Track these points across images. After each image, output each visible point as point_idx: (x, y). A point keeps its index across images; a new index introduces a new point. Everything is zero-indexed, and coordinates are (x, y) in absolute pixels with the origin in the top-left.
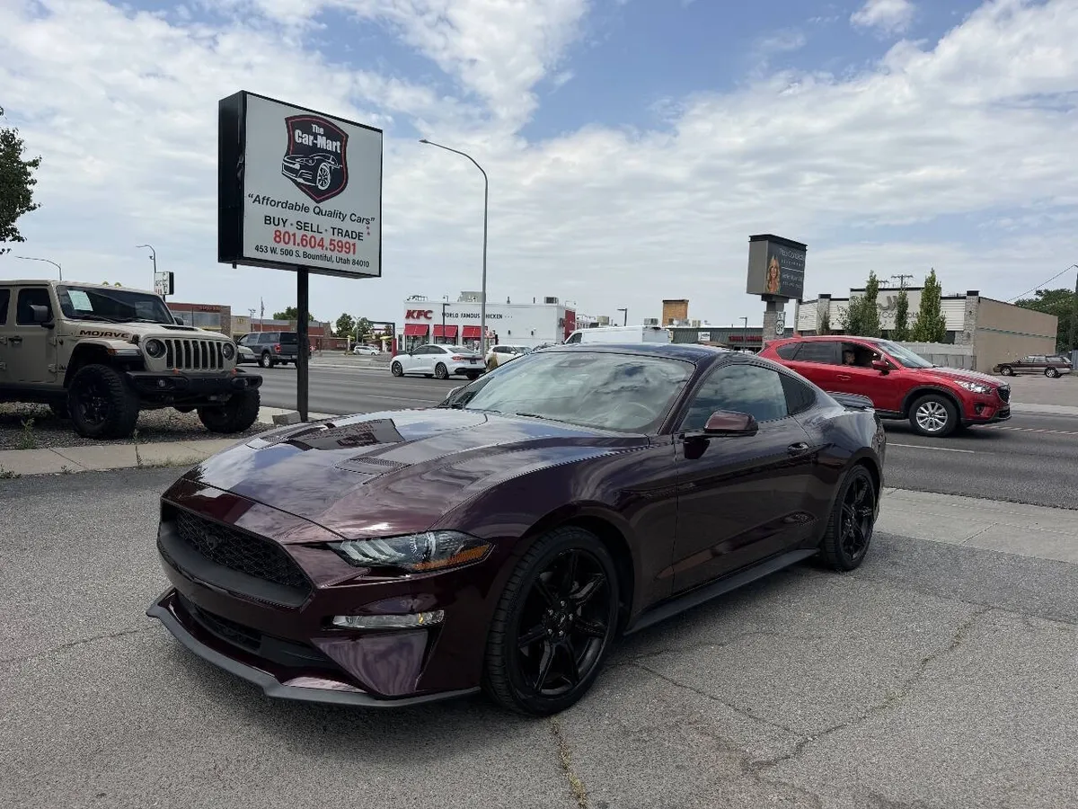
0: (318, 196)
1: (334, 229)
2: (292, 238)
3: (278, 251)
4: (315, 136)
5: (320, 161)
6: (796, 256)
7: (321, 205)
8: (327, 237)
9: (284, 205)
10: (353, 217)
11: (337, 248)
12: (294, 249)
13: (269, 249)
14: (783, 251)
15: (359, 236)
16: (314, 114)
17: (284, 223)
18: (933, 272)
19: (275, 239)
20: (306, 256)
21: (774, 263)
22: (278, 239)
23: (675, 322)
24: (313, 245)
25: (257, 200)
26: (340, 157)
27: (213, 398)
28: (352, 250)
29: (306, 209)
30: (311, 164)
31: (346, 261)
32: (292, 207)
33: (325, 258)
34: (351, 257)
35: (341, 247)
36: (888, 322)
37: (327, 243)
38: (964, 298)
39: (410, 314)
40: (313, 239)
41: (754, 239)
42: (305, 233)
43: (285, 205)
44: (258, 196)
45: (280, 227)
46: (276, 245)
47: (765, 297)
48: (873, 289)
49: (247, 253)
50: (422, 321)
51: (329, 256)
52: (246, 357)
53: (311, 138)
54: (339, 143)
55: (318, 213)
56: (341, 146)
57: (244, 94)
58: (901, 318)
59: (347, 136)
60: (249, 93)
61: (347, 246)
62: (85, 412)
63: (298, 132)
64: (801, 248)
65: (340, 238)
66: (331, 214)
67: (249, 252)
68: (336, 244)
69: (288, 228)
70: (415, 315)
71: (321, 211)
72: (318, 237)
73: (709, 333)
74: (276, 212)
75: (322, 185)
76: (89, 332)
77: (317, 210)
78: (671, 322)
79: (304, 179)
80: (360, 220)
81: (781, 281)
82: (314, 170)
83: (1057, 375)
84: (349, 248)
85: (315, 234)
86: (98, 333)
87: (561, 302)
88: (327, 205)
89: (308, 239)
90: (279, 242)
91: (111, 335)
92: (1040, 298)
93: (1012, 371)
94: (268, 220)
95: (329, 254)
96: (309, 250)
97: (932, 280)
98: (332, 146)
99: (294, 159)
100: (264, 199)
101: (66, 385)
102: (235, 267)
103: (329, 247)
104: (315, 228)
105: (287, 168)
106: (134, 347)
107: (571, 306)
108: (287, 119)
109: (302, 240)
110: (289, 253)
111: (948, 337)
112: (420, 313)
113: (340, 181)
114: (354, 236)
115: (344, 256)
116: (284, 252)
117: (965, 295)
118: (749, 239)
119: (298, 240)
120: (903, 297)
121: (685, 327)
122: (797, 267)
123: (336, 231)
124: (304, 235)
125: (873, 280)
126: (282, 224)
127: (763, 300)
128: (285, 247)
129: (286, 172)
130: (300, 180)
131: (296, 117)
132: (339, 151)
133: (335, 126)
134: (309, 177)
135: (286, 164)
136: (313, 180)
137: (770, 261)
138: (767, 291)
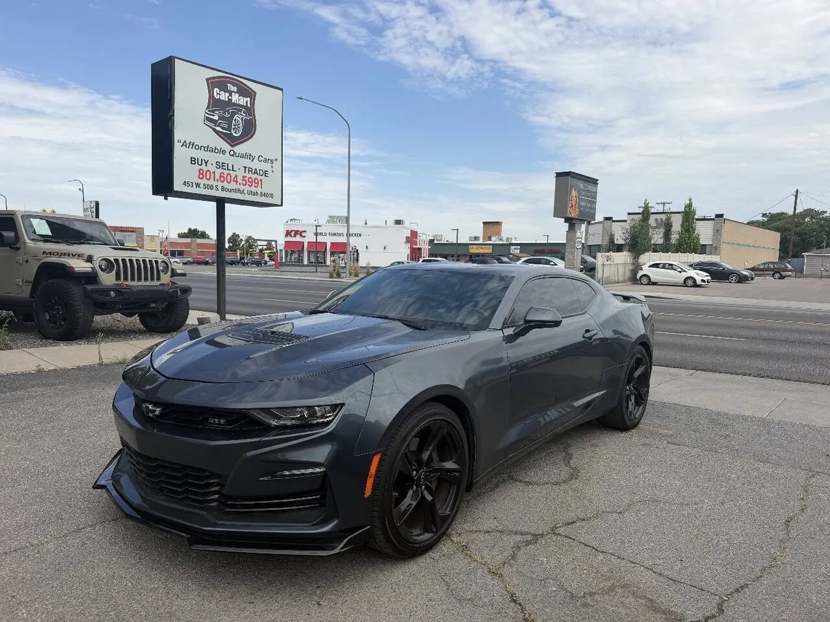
0: (233, 141)
1: (245, 167)
2: (212, 175)
3: (202, 186)
4: (231, 93)
5: (234, 114)
6: (591, 187)
7: (235, 149)
8: (240, 174)
10: (261, 159)
11: (248, 183)
12: (214, 184)
13: (194, 185)
14: (581, 184)
15: (265, 173)
16: (228, 75)
17: (206, 163)
18: (690, 200)
20: (223, 189)
22: (201, 176)
23: (493, 239)
24: (229, 181)
25: (184, 144)
26: (250, 110)
27: (153, 305)
28: (260, 184)
29: (223, 152)
30: (227, 115)
31: (256, 194)
32: (212, 150)
33: (238, 191)
34: (259, 190)
35: (252, 182)
36: (657, 238)
37: (240, 180)
38: (713, 219)
39: (288, 233)
40: (229, 176)
41: (559, 175)
42: (224, 171)
43: (207, 149)
44: (185, 142)
45: (203, 167)
46: (199, 181)
48: (646, 213)
49: (176, 188)
50: (298, 238)
51: (241, 189)
52: (179, 271)
53: (227, 94)
54: (249, 99)
55: (233, 155)
56: (250, 101)
57: (173, 58)
58: (667, 235)
59: (255, 93)
60: (177, 58)
61: (256, 181)
62: (48, 318)
64: (594, 182)
65: (250, 175)
66: (243, 156)
67: (178, 186)
68: (247, 179)
69: (209, 167)
70: (293, 234)
71: (235, 153)
72: (233, 174)
73: (519, 247)
74: (200, 154)
75: (236, 133)
76: (50, 253)
77: (232, 153)
78: (490, 239)
79: (223, 128)
80: (266, 161)
82: (230, 120)
83: (782, 277)
84: (258, 183)
85: (231, 172)
86: (58, 254)
87: (407, 224)
88: (239, 149)
89: (225, 176)
90: (202, 178)
91: (69, 255)
92: (765, 219)
94: (193, 161)
95: (242, 188)
96: (225, 185)
97: (689, 206)
98: (243, 101)
99: (213, 111)
100: (190, 144)
101: (32, 296)
102: (166, 199)
103: (241, 182)
104: (230, 167)
105: (208, 119)
106: (89, 265)
107: (415, 228)
108: (207, 80)
109: (220, 177)
110: (211, 187)
111: (703, 250)
112: (296, 232)
113: (249, 129)
114: (261, 174)
115: (253, 189)
116: (206, 187)
117: (713, 217)
118: (555, 175)
119: (217, 177)
120: (668, 219)
121: (501, 242)
122: (591, 197)
123: (247, 169)
124: (222, 173)
125: (646, 206)
126: (204, 164)
127: (565, 222)
128: (207, 182)
129: (207, 122)
130: (218, 129)
131: (214, 78)
132: (249, 105)
133: (246, 85)
134: (226, 126)
135: (207, 116)
136: (229, 129)
137: (571, 192)
138: (569, 215)
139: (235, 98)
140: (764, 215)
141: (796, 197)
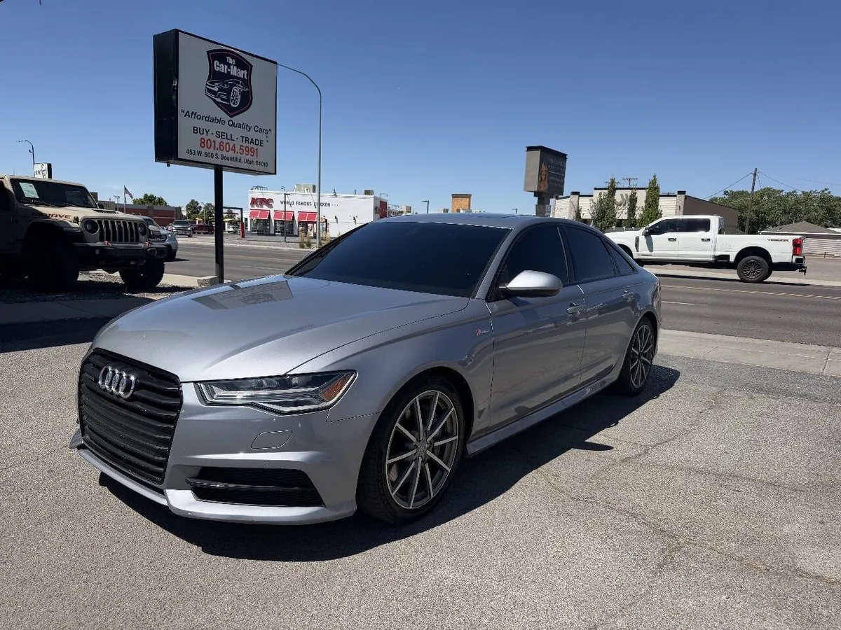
0: (232, 112)
1: (242, 137)
2: (213, 144)
3: (203, 154)
4: (229, 65)
5: (232, 86)
6: (560, 162)
7: (233, 119)
9: (207, 119)
10: (256, 129)
11: (245, 152)
12: (214, 152)
13: (196, 153)
14: (550, 159)
15: (261, 143)
16: (226, 48)
17: (207, 132)
18: (655, 177)
19: (200, 145)
20: (223, 157)
21: (544, 167)
22: (203, 145)
23: (462, 211)
24: (228, 150)
25: (187, 114)
26: (247, 82)
28: (255, 154)
29: (223, 122)
30: (226, 87)
31: (251, 162)
32: (213, 120)
33: (236, 159)
34: (255, 159)
35: (248, 150)
36: (622, 214)
37: (237, 148)
38: (675, 196)
39: (254, 201)
40: (228, 145)
41: (530, 149)
42: (222, 140)
43: (209, 119)
44: (188, 112)
45: (204, 136)
46: (201, 149)
48: (612, 189)
49: (180, 156)
51: (239, 158)
53: (226, 67)
54: (246, 72)
55: (231, 126)
56: (247, 74)
57: (177, 31)
58: (632, 211)
59: (252, 66)
60: (181, 31)
61: (252, 150)
63: (216, 62)
64: (563, 157)
65: (247, 144)
66: (240, 126)
67: (182, 154)
68: (244, 148)
69: (210, 136)
70: (259, 202)
71: (233, 124)
72: (232, 143)
74: (202, 124)
75: (234, 104)
77: (231, 123)
78: (458, 211)
79: (222, 99)
80: (261, 131)
81: (549, 182)
82: (228, 92)
84: (254, 152)
85: (230, 141)
87: (376, 194)
88: (237, 119)
89: (224, 145)
90: (203, 147)
92: (726, 197)
94: (196, 130)
95: (239, 156)
96: (224, 153)
97: (654, 182)
98: (242, 74)
99: (213, 83)
100: (192, 114)
101: (23, 253)
102: (168, 165)
104: (229, 137)
105: (211, 91)
108: (208, 52)
109: (220, 145)
110: (211, 155)
112: (263, 201)
113: (247, 100)
114: (257, 143)
115: (249, 158)
116: (207, 155)
117: (676, 193)
118: (526, 149)
119: (217, 146)
120: (635, 194)
122: (560, 172)
123: (244, 139)
124: (221, 142)
125: (613, 182)
126: (205, 133)
127: (535, 196)
128: (208, 151)
129: (208, 94)
130: (218, 100)
131: (215, 50)
132: (246, 78)
134: (225, 97)
135: (208, 87)
136: (228, 100)
137: (541, 167)
138: (539, 189)
139: (234, 71)
140: (726, 193)
141: (755, 175)
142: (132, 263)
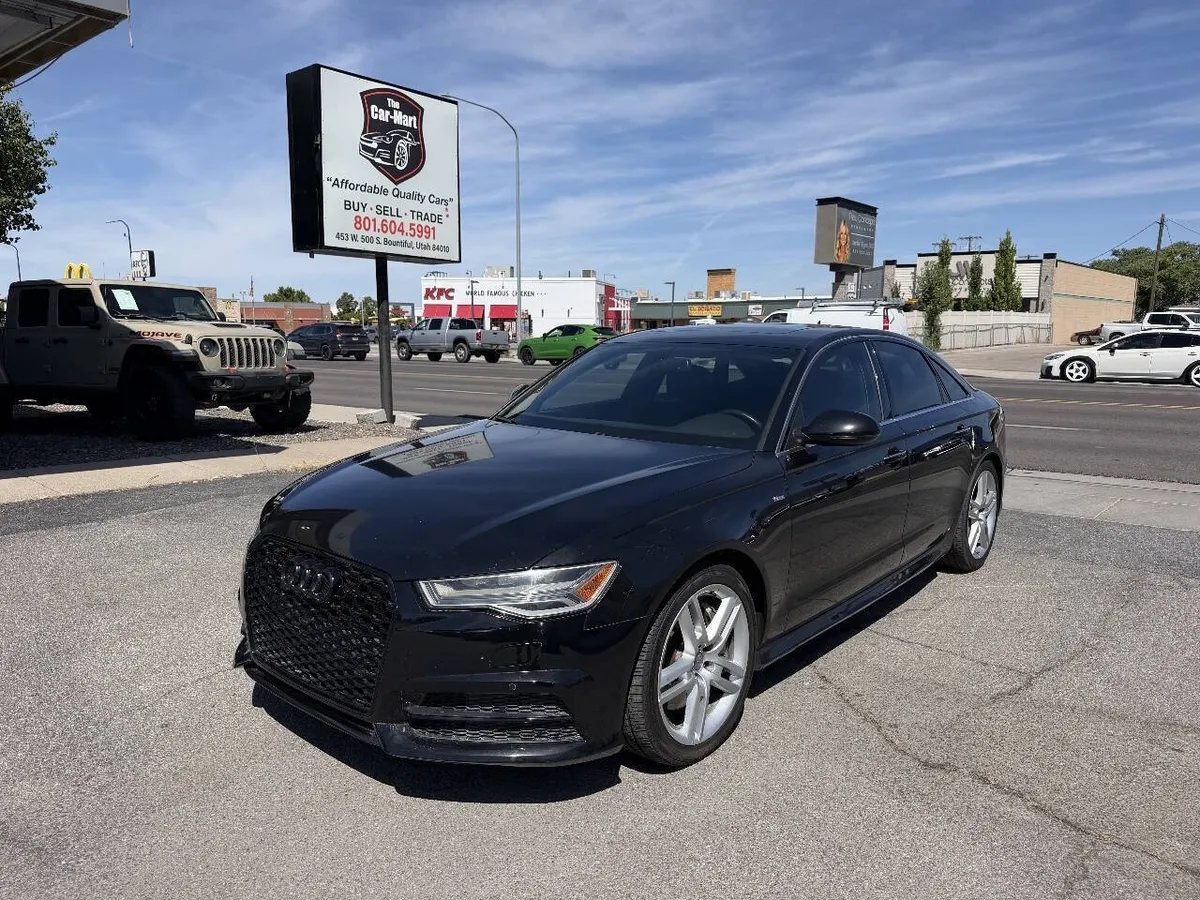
0: (396, 176)
1: (413, 212)
2: (372, 223)
3: (359, 238)
5: (397, 139)
6: (866, 219)
7: (399, 186)
9: (363, 188)
10: (432, 199)
11: (417, 233)
12: (375, 235)
13: (350, 237)
14: (852, 215)
15: (438, 219)
16: (387, 86)
17: (364, 208)
18: (1008, 233)
20: (386, 242)
21: (843, 229)
22: (358, 226)
23: (723, 294)
24: (393, 230)
25: (336, 183)
26: (417, 134)
28: (432, 234)
29: (385, 192)
30: (388, 141)
31: (426, 247)
32: (371, 190)
33: (404, 244)
34: (431, 242)
35: (422, 231)
36: (961, 290)
37: (407, 229)
38: (1040, 261)
39: (429, 293)
40: (393, 224)
41: (822, 202)
42: (385, 217)
43: (365, 188)
44: (336, 180)
45: (360, 213)
46: (356, 232)
47: (834, 267)
48: (945, 256)
49: (327, 242)
50: (443, 301)
51: (409, 242)
53: (388, 113)
54: (415, 118)
55: (397, 196)
56: (417, 121)
57: (317, 67)
58: (975, 286)
59: (423, 110)
60: (324, 66)
61: (427, 230)
63: (374, 107)
64: (871, 211)
65: (419, 222)
66: (410, 196)
67: (330, 240)
68: (415, 227)
69: (368, 213)
70: (435, 294)
71: (399, 193)
72: (398, 221)
73: (760, 306)
74: (356, 196)
75: (400, 165)
77: (396, 192)
78: (717, 295)
79: (383, 159)
80: (439, 201)
81: (852, 248)
82: (392, 148)
84: (429, 233)
85: (396, 219)
86: (149, 333)
87: (599, 276)
88: (406, 186)
89: (388, 225)
90: (360, 228)
91: (163, 335)
92: (1117, 258)
93: (1089, 340)
94: (348, 205)
95: (409, 239)
96: (389, 236)
97: (1007, 242)
98: (409, 121)
99: (370, 137)
100: (342, 182)
102: (312, 256)
103: (409, 232)
104: (394, 213)
105: (365, 148)
106: (190, 347)
107: (611, 281)
108: (362, 94)
109: (383, 225)
110: (370, 240)
111: (1025, 305)
112: (441, 292)
113: (417, 159)
114: (433, 219)
115: (424, 241)
116: (365, 239)
117: (1041, 257)
118: (816, 202)
119: (378, 226)
120: (977, 262)
121: (734, 300)
122: (867, 233)
123: (415, 214)
124: (384, 220)
125: (945, 244)
126: (361, 208)
127: (831, 270)
128: (366, 234)
129: (364, 153)
130: (378, 160)
131: (372, 91)
132: (415, 127)
133: (410, 99)
134: (387, 156)
135: (362, 142)
136: (391, 160)
137: (839, 227)
138: (836, 260)
139: (399, 118)
140: (1115, 253)
141: (1162, 224)
142: (266, 396)
